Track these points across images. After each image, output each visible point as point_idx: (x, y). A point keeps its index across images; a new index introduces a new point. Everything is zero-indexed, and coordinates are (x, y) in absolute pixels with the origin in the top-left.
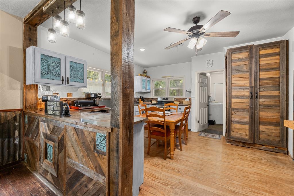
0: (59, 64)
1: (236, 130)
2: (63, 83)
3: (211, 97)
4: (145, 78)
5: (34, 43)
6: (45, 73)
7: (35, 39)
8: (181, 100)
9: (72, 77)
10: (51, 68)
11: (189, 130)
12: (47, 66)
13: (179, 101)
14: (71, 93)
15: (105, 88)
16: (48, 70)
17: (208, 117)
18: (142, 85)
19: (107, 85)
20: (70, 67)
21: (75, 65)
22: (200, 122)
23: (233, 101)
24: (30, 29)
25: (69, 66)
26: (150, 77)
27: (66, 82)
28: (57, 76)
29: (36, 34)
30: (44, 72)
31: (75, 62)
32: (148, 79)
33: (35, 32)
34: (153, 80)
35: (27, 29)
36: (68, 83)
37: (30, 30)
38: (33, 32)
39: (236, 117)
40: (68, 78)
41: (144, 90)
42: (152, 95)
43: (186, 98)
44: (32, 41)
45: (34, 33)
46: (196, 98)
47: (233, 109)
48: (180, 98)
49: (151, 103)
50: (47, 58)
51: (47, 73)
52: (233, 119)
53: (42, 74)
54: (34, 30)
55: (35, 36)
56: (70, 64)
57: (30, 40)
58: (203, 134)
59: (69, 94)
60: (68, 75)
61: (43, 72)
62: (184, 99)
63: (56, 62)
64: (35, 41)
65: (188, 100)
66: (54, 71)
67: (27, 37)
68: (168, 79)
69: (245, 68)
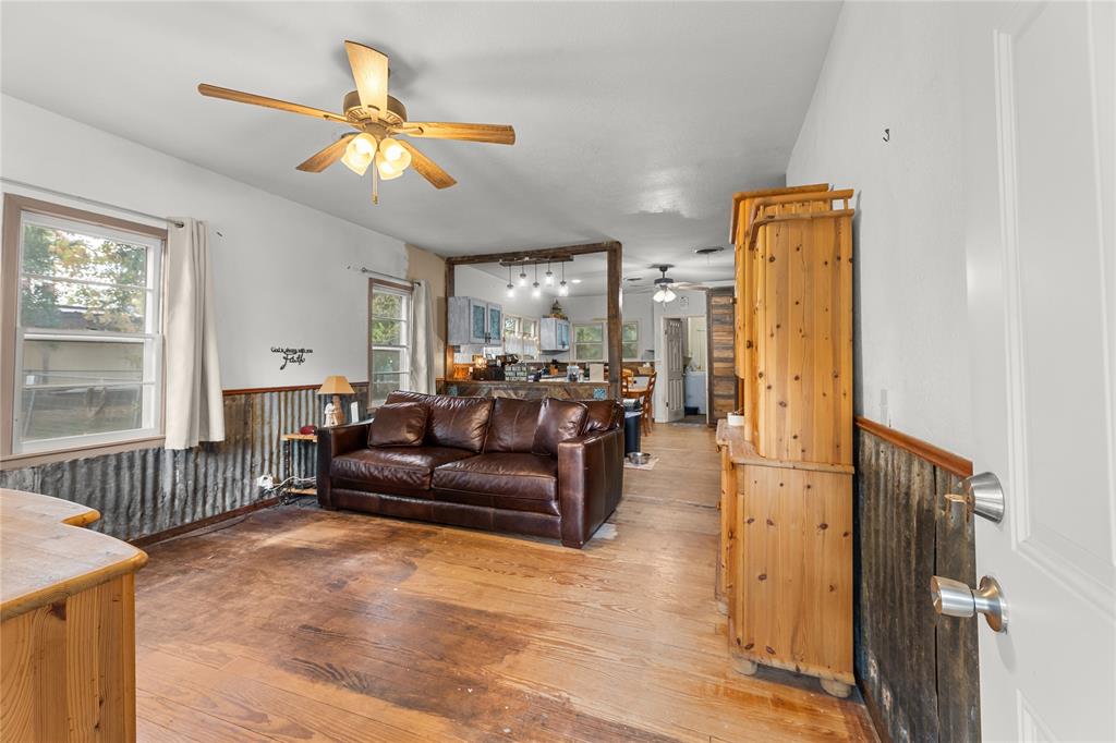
1: (719, 408)
3: (692, 361)
4: (562, 322)
8: (634, 367)
11: (653, 420)
17: (685, 401)
18: (557, 337)
22: (671, 405)
23: (716, 365)
32: (565, 323)
34: (573, 325)
39: (718, 391)
41: (559, 347)
42: (572, 357)
43: (645, 363)
46: (663, 363)
47: (717, 377)
48: (633, 363)
52: (715, 393)
58: (675, 424)
62: (641, 364)
65: (648, 365)
69: (728, 319)
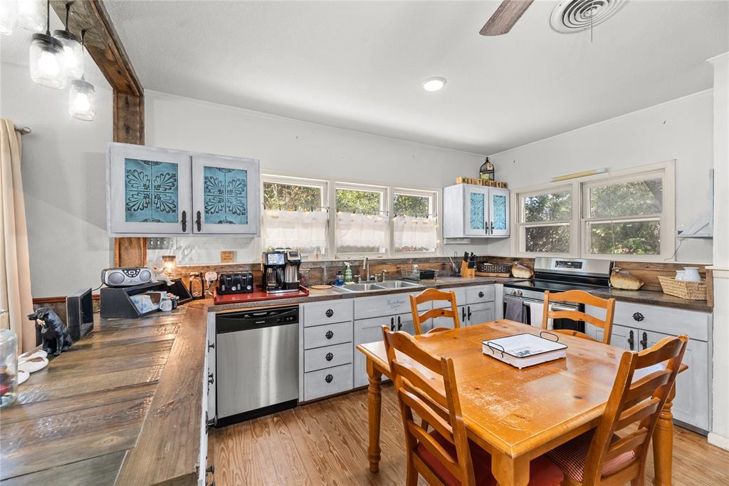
0: (174, 177)
2: (184, 229)
4: (484, 190)
5: (136, 136)
6: (136, 207)
7: (138, 126)
8: (649, 274)
9: (212, 210)
10: (152, 192)
12: (142, 188)
13: (640, 279)
14: (230, 252)
15: (337, 232)
16: (145, 198)
18: (468, 215)
19: (341, 222)
20: (205, 183)
21: (220, 176)
24: (127, 103)
25: (202, 181)
26: (505, 186)
27: (195, 226)
28: (169, 212)
29: (141, 114)
30: (134, 205)
31: (219, 169)
32: (499, 191)
33: (138, 109)
34: (518, 195)
35: (121, 103)
36: (199, 229)
37: (128, 107)
38: (134, 110)
40: (199, 213)
41: (481, 233)
42: (516, 248)
43: (681, 267)
44: (131, 132)
45: (137, 112)
48: (647, 266)
49: (508, 275)
50: (143, 168)
51: (141, 207)
53: (128, 209)
54: (135, 105)
55: (138, 118)
56: (205, 174)
57: (127, 129)
59: (227, 255)
60: (200, 206)
61: (132, 204)
62: (671, 269)
63: (165, 174)
64: (138, 129)
65: (689, 275)
66: (159, 198)
67: (121, 124)
68: (582, 184)
